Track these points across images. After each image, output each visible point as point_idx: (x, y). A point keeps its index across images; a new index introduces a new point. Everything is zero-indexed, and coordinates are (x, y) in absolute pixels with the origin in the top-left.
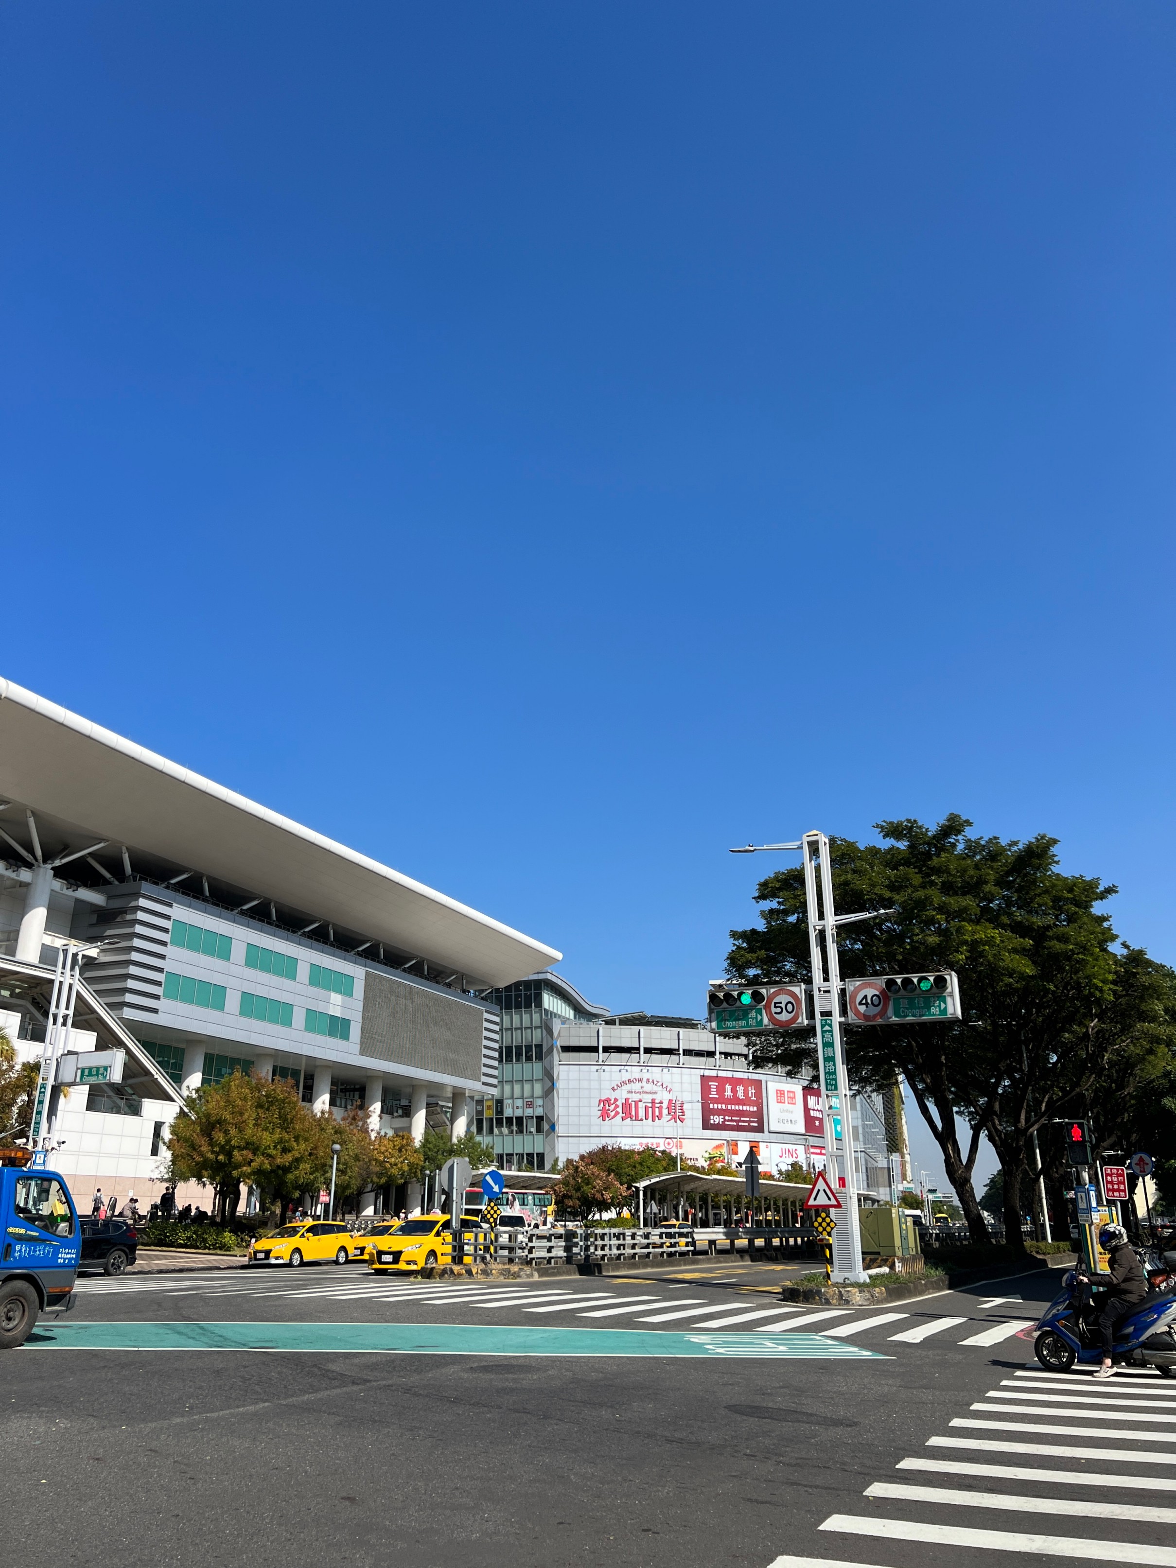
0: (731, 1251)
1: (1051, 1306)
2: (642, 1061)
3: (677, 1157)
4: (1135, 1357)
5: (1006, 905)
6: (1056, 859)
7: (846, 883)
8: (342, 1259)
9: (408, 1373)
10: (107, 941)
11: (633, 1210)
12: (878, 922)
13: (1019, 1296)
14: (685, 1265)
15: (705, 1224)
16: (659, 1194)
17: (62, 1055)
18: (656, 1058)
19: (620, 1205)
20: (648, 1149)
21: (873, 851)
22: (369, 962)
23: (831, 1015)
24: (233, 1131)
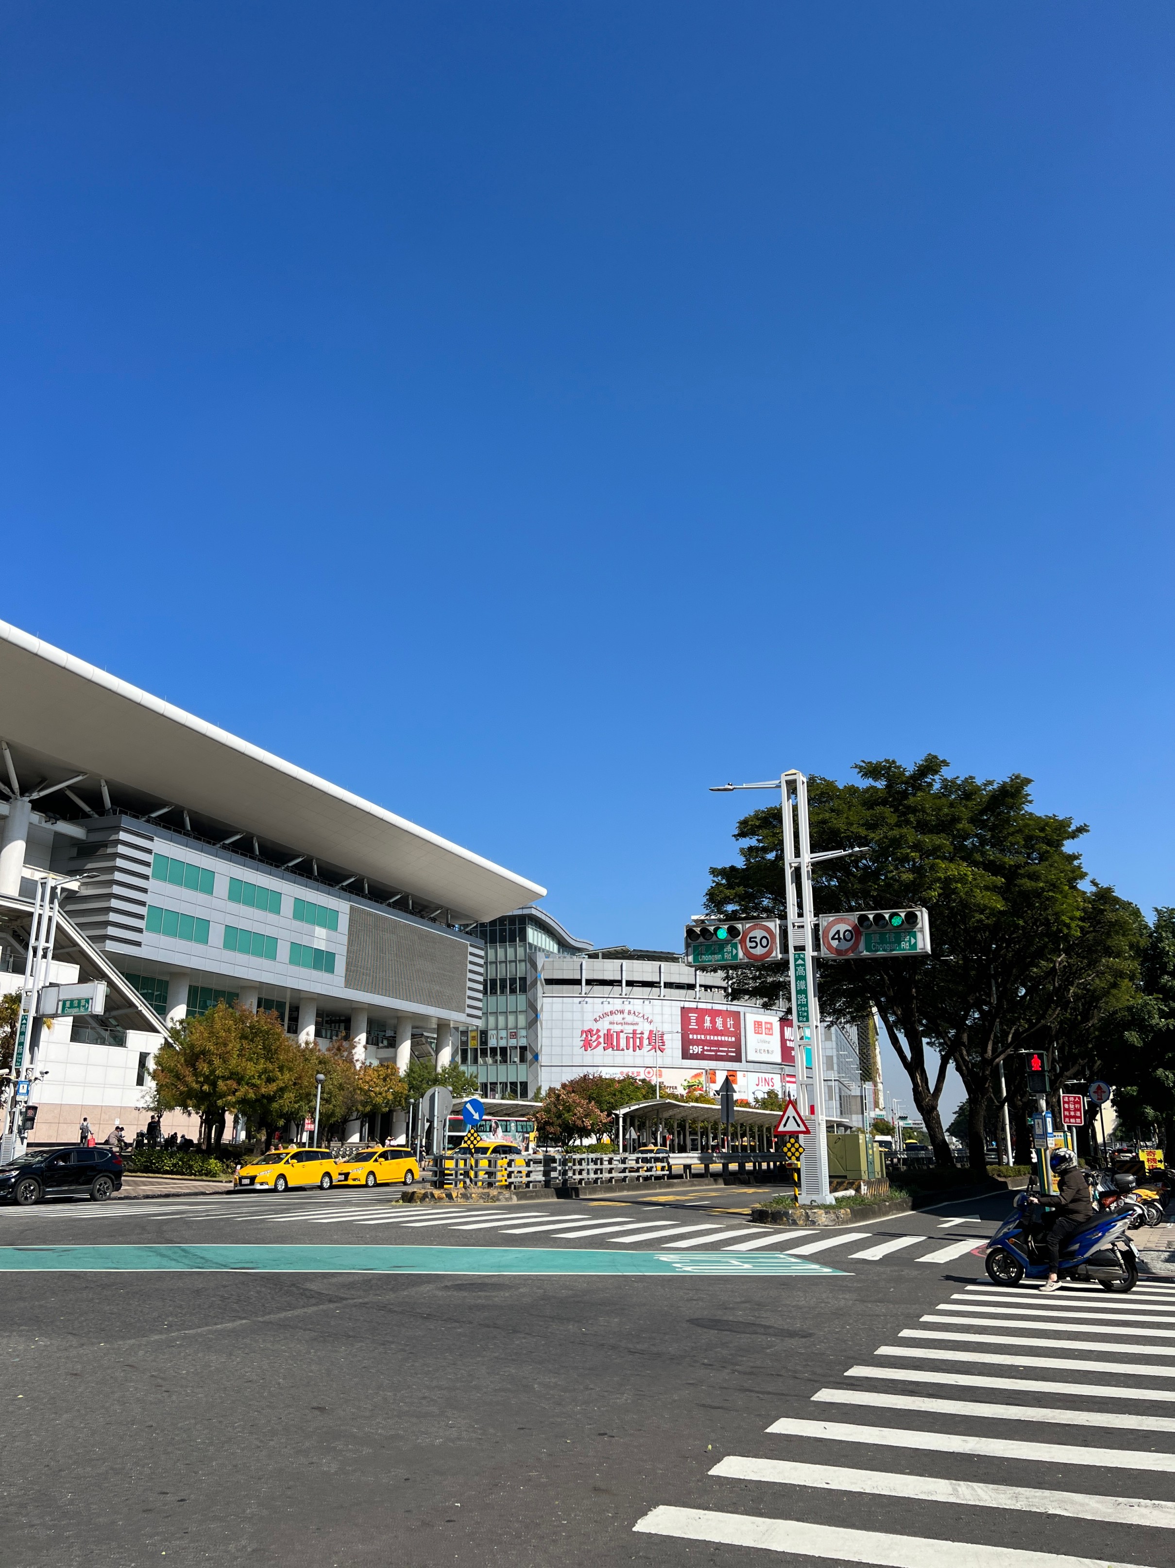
0: (706, 1175)
1: (1003, 1225)
2: (624, 993)
3: (656, 1086)
4: (1079, 1272)
5: (980, 843)
6: (1029, 798)
7: (824, 822)
8: (326, 1184)
9: (384, 1291)
10: (85, 875)
11: (613, 1137)
12: (856, 859)
13: (978, 1216)
14: (660, 1188)
15: (682, 1149)
16: (638, 1121)
17: (43, 987)
18: (638, 991)
19: (600, 1132)
20: (628, 1077)
21: (852, 790)
22: (353, 896)
23: (804, 950)
24: (217, 1062)
